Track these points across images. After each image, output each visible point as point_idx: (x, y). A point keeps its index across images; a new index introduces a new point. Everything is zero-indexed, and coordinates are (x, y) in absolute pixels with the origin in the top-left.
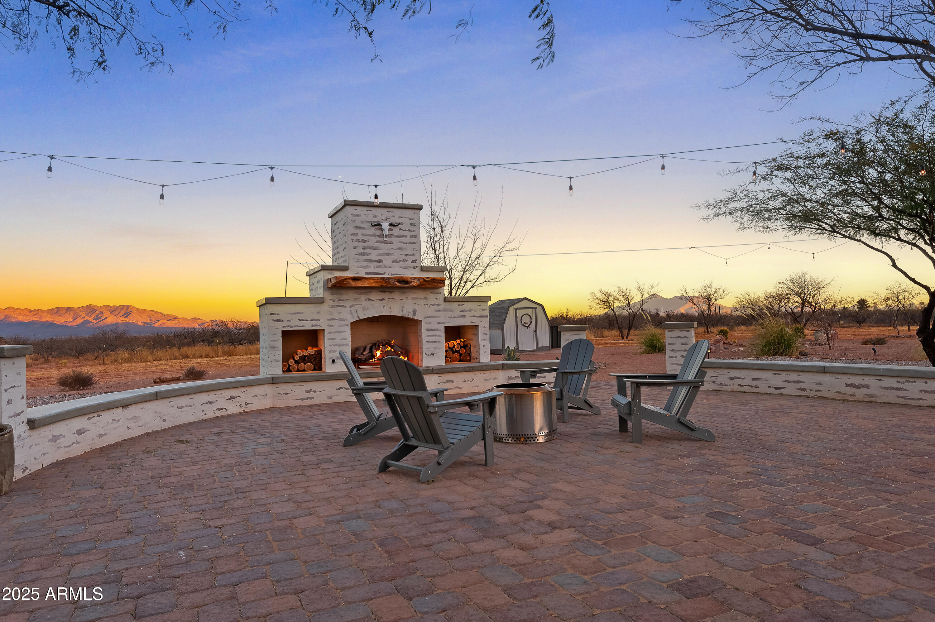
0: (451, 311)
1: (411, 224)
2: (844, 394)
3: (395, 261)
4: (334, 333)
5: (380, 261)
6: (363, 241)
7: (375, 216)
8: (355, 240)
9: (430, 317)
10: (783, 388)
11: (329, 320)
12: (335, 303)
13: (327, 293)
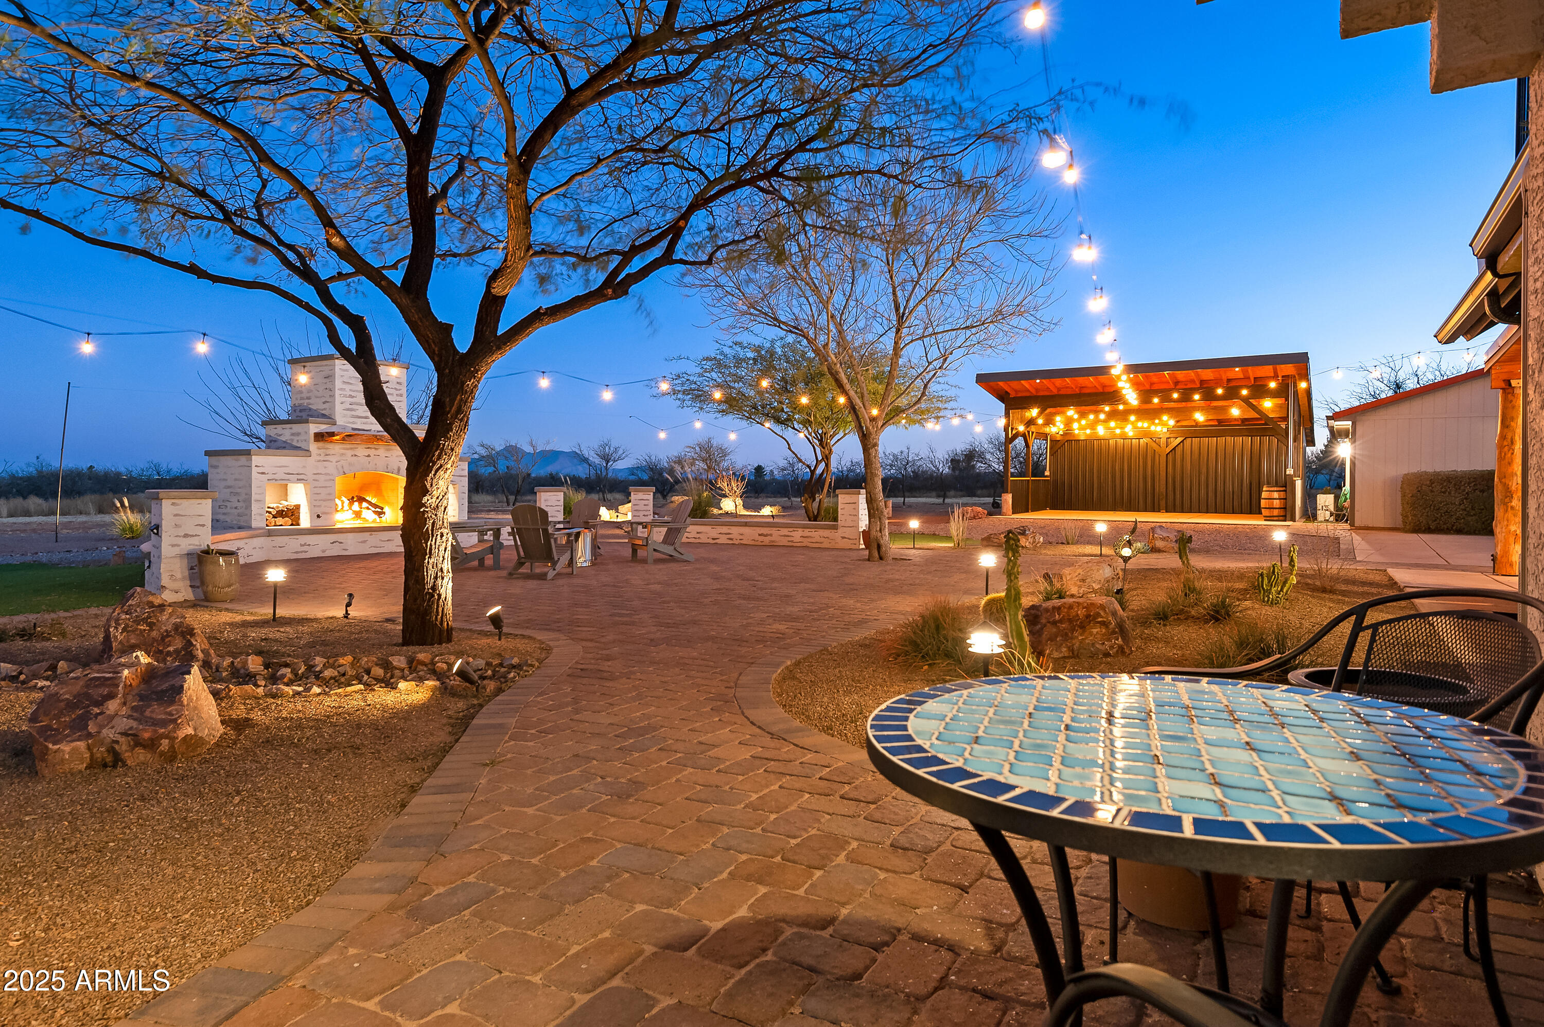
1: (398, 383)
4: (320, 487)
5: (366, 418)
6: (351, 397)
8: (342, 395)
11: (315, 474)
12: (322, 458)
13: (313, 447)
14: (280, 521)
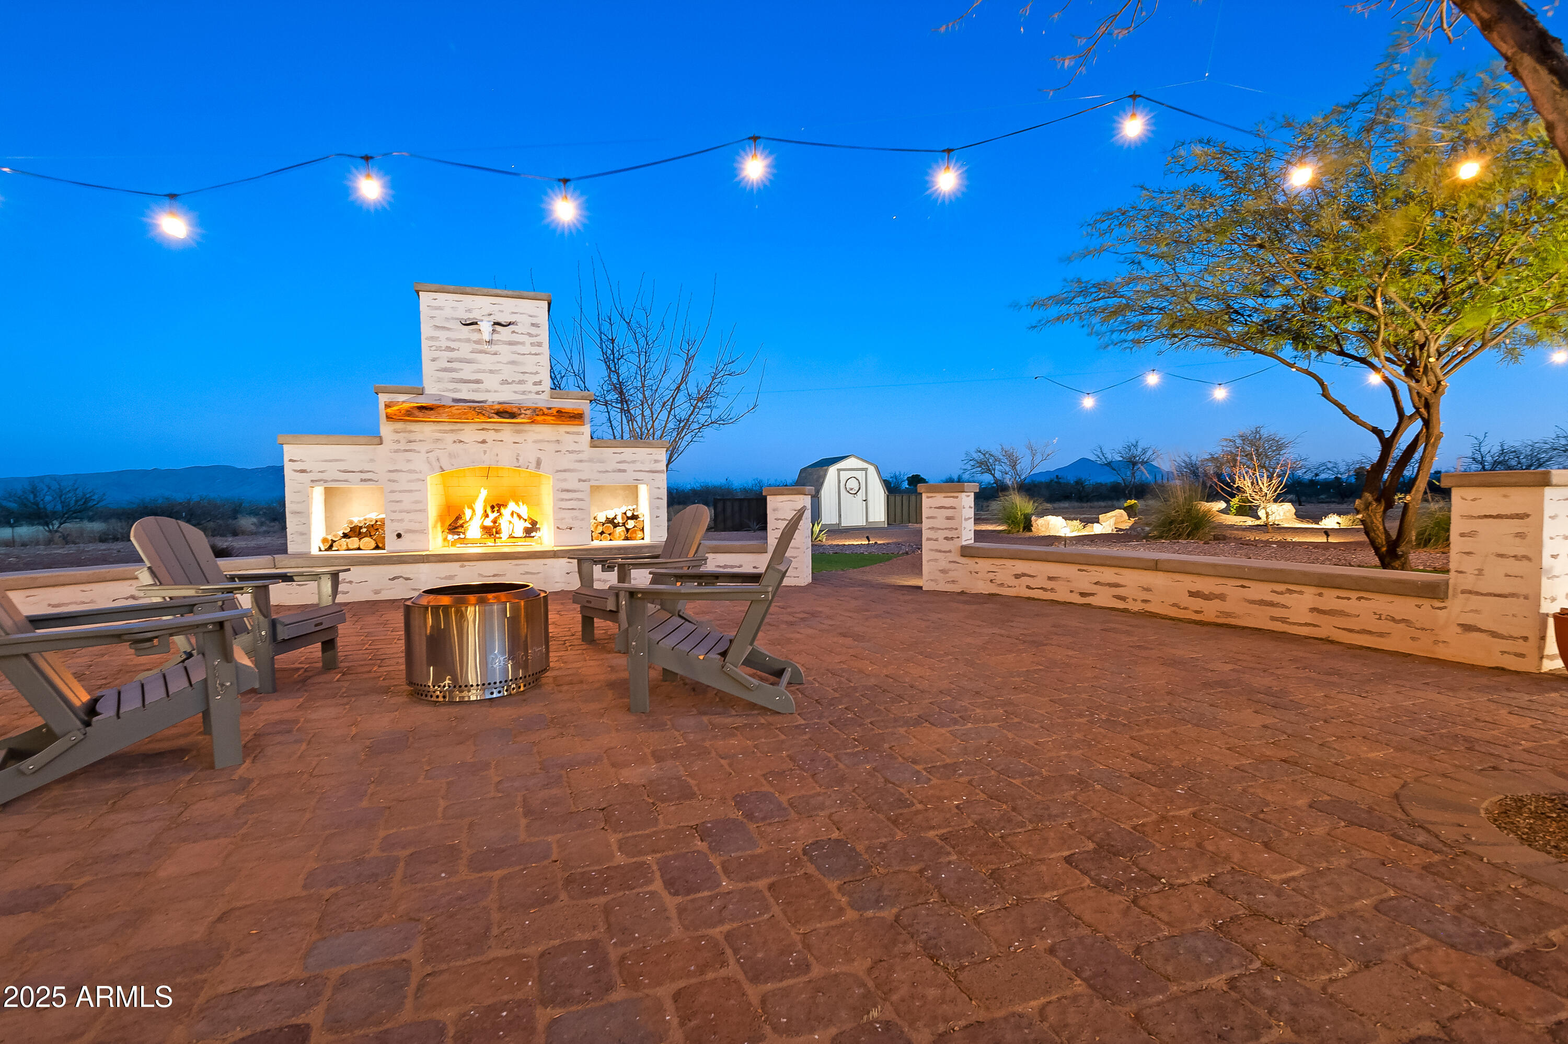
0: (602, 461)
1: (533, 325)
2: (1185, 608)
3: (505, 382)
4: (400, 492)
5: (478, 382)
6: (449, 349)
7: (469, 311)
8: (434, 348)
9: (565, 471)
10: (1093, 594)
11: (390, 471)
12: (402, 446)
13: (386, 429)
14: (354, 542)
